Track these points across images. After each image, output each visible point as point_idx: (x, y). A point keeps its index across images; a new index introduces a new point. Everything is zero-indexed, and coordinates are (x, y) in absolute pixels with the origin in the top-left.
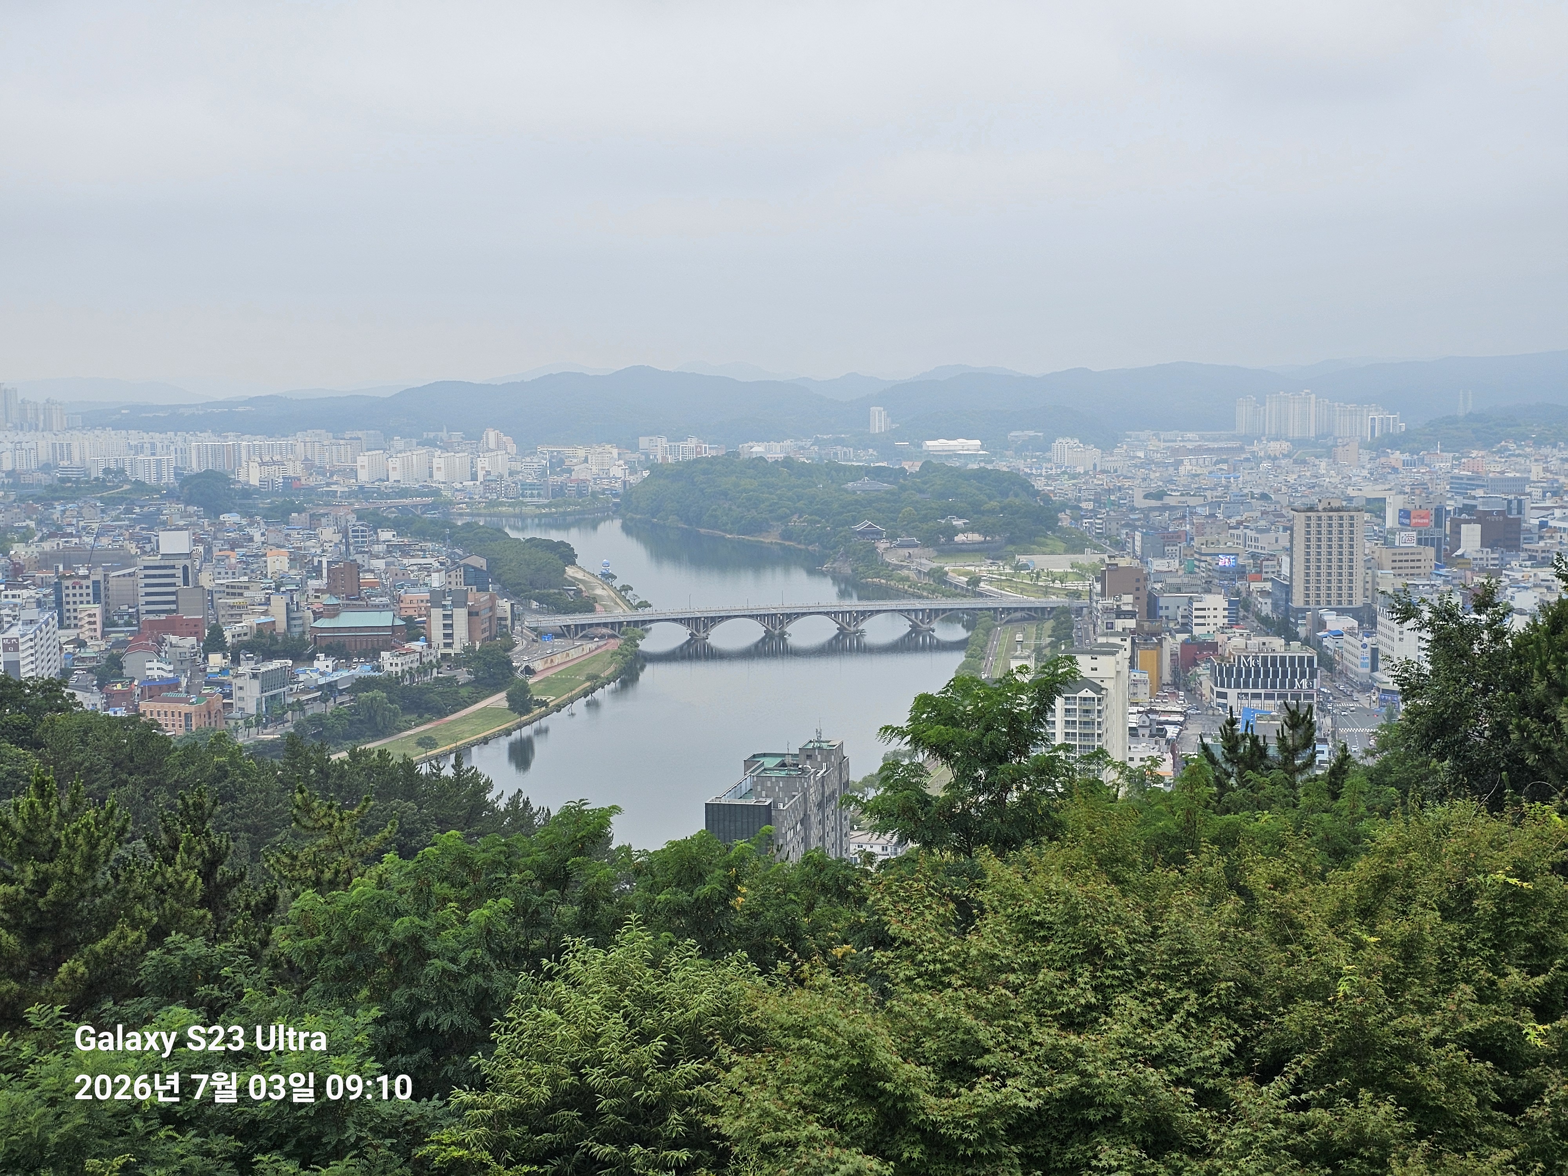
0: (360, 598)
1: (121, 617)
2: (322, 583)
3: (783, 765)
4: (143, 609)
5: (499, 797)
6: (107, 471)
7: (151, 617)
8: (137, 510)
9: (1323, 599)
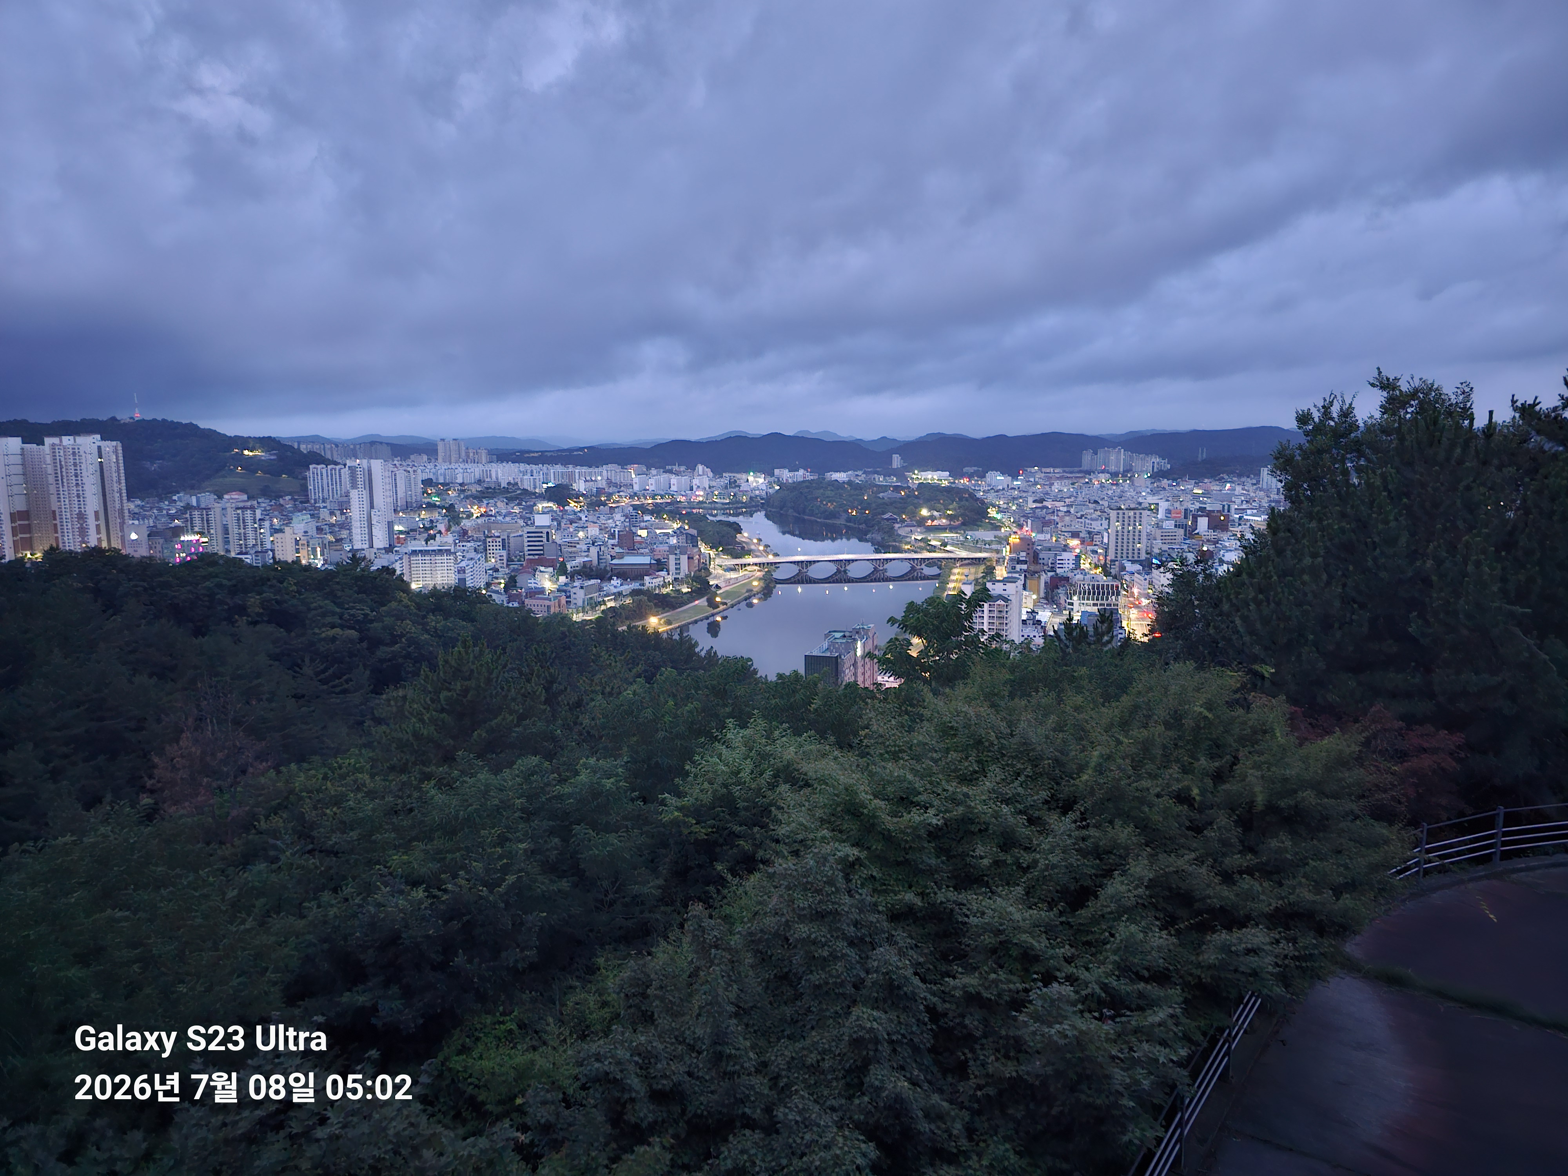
0: (634, 550)
1: (516, 557)
2: (615, 541)
3: (844, 636)
4: (527, 553)
5: (701, 650)
6: (509, 484)
7: (531, 557)
8: (524, 503)
9: (1125, 555)
